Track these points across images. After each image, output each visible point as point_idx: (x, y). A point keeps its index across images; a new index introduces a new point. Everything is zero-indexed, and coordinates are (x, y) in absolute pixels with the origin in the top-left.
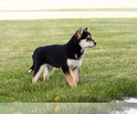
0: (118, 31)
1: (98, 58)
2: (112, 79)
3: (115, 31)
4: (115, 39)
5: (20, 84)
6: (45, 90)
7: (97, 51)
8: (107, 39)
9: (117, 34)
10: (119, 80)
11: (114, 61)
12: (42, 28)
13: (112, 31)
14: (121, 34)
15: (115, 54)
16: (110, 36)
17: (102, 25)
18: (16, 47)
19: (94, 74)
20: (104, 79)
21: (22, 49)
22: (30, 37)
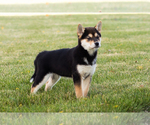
0: (136, 30)
1: (111, 64)
2: (128, 89)
3: (132, 30)
4: (132, 40)
5: (15, 96)
6: (46, 103)
7: (110, 55)
8: (122, 41)
9: (134, 34)
10: (137, 91)
11: (131, 67)
12: (42, 27)
13: (128, 31)
14: (140, 33)
15: (132, 58)
16: (126, 36)
17: (116, 23)
18: (10, 50)
19: (106, 83)
20: (118, 89)
21: (17, 53)
22: (28, 38)
